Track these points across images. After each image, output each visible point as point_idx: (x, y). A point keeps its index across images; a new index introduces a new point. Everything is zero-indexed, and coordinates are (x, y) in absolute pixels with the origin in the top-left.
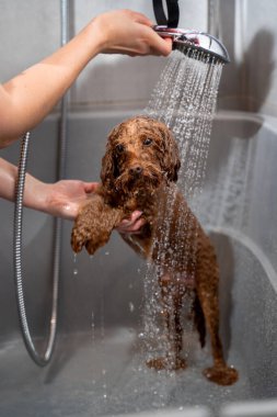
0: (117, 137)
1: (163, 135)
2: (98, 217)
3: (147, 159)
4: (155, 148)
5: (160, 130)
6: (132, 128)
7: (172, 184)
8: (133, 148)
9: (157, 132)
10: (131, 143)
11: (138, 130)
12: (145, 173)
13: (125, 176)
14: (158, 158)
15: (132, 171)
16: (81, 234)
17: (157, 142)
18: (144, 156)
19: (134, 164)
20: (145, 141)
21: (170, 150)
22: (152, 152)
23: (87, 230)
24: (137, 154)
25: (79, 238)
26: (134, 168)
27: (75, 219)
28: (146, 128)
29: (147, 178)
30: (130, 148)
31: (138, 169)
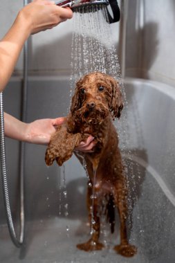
0: (82, 83)
1: (113, 86)
2: (64, 142)
3: (99, 99)
4: (106, 93)
5: (111, 82)
6: (92, 79)
7: (116, 119)
8: (92, 91)
9: (109, 83)
10: (90, 88)
11: (96, 80)
12: (97, 108)
13: (84, 109)
14: (108, 100)
15: (88, 105)
16: (53, 154)
17: (108, 89)
18: (98, 97)
19: (90, 101)
20: (100, 88)
21: (117, 96)
22: (104, 96)
23: (57, 151)
24: (93, 95)
25: (51, 156)
26: (90, 104)
27: (49, 144)
28: (101, 80)
29: (98, 111)
30: (89, 91)
31: (92, 104)
